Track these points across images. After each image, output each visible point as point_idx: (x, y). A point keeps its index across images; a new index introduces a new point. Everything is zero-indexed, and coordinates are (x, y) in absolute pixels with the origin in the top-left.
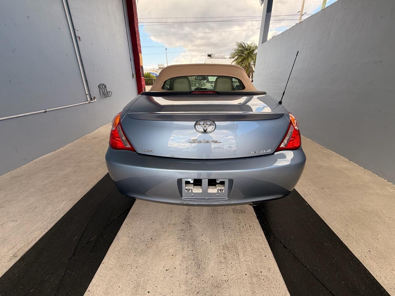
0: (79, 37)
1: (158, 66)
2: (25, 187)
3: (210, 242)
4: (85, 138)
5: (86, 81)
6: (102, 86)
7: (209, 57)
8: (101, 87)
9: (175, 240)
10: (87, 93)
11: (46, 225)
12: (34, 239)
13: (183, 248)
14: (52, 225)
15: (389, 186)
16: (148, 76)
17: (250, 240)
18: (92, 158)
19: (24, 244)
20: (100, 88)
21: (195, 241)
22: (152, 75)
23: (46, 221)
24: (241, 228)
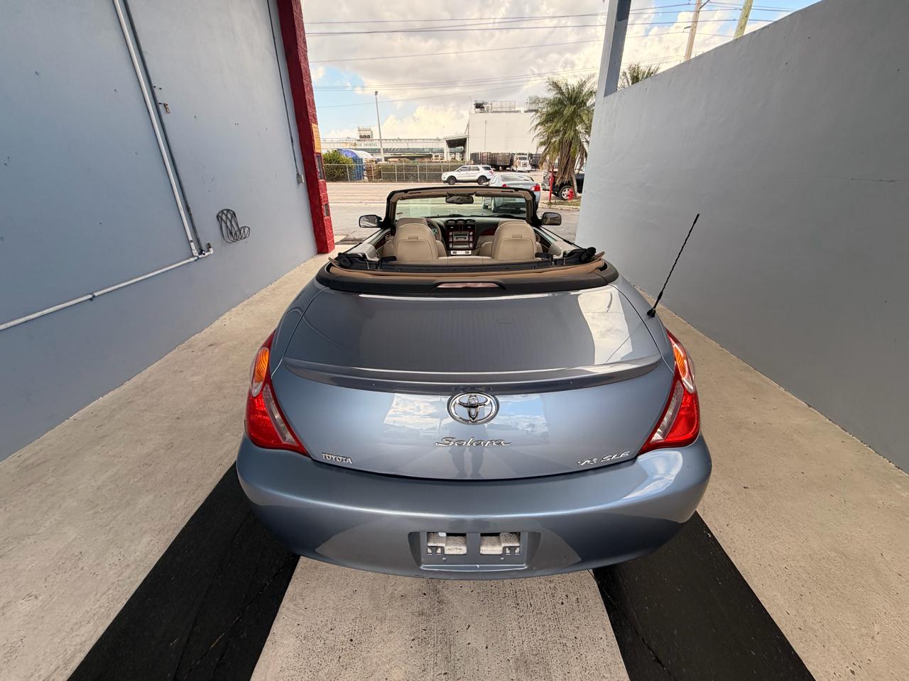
0: (165, 105)
1: (358, 132)
2: (53, 495)
3: (487, 648)
4: (190, 346)
5: (188, 209)
6: (226, 216)
7: (478, 110)
8: (224, 217)
9: (406, 643)
10: (190, 238)
11: (106, 605)
12: (78, 647)
13: (423, 668)
14: (120, 607)
15: (899, 483)
16: (334, 158)
17: (578, 641)
18: (210, 403)
19: (55, 663)
20: (222, 219)
21: (450, 645)
22: (343, 156)
23: (104, 593)
24: (559, 606)
